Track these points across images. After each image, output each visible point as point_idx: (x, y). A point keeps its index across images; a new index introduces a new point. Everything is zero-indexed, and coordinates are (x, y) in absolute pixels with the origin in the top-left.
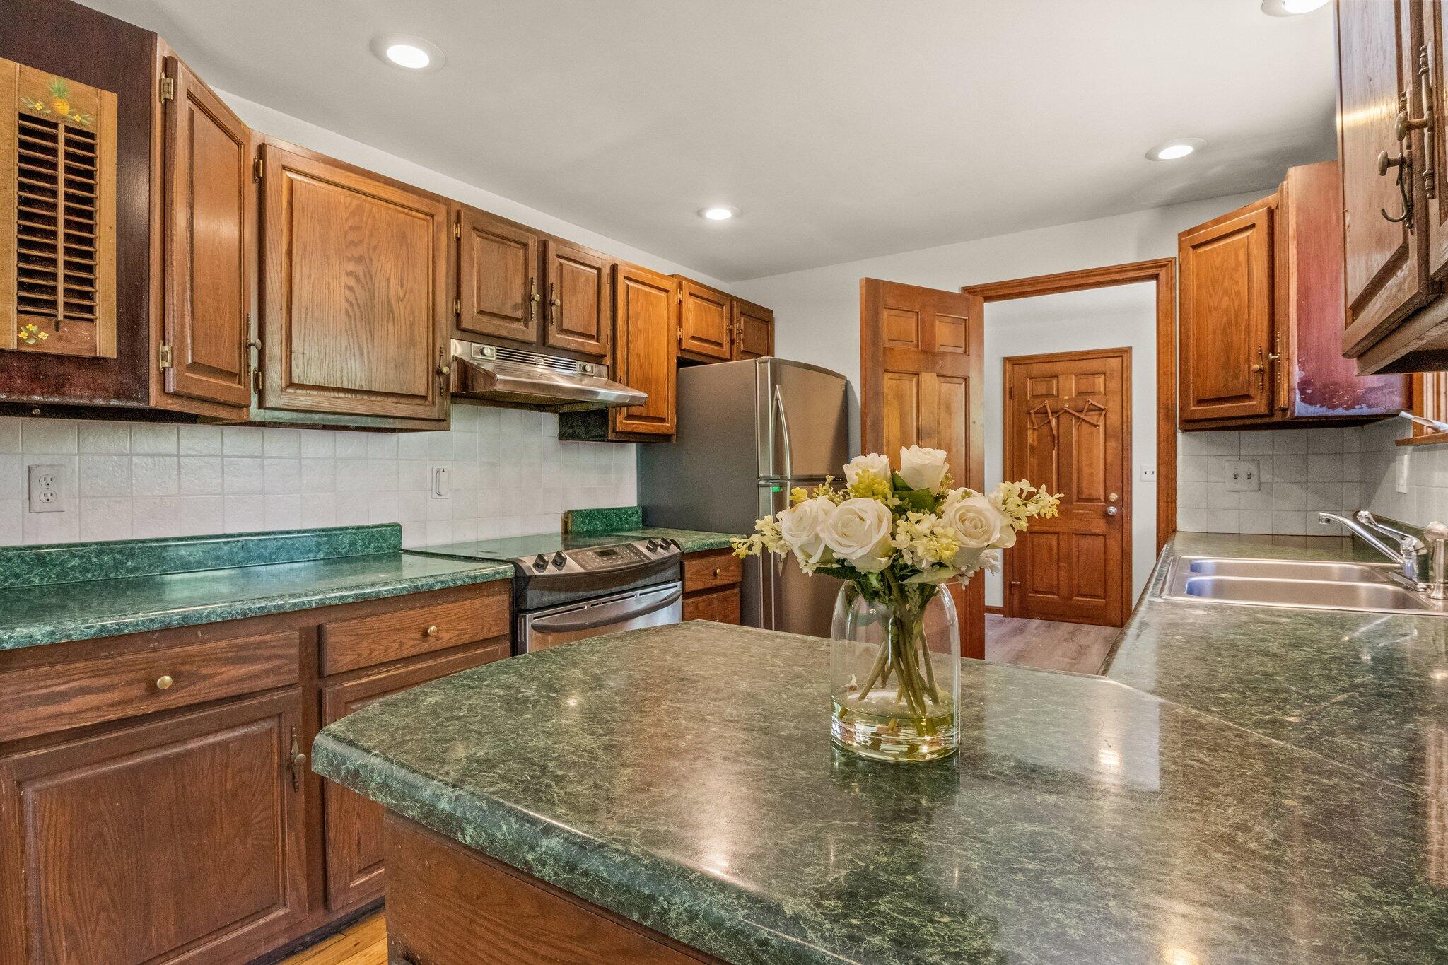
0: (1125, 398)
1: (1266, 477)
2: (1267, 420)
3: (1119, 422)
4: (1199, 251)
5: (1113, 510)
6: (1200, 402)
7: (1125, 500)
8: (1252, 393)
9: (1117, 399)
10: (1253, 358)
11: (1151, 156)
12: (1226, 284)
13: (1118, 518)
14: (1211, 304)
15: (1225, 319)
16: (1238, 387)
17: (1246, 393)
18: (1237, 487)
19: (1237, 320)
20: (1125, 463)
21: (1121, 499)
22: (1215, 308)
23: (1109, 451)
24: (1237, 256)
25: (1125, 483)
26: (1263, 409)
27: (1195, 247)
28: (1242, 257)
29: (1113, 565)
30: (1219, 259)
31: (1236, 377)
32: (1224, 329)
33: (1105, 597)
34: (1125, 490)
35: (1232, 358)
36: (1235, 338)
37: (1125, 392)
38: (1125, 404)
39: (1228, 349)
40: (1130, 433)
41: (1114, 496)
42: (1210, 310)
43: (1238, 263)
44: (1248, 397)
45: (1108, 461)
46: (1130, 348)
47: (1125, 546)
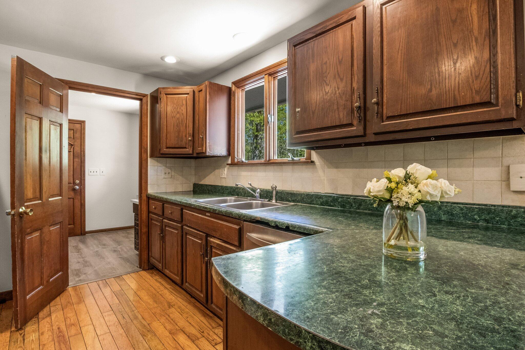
0: (82, 141)
1: (173, 174)
2: (191, 156)
3: (79, 151)
4: (168, 96)
5: (77, 187)
6: (167, 148)
7: (82, 183)
8: (187, 147)
9: (79, 141)
10: (187, 136)
11: (162, 58)
12: (178, 110)
13: (80, 191)
14: (173, 115)
15: (178, 121)
16: (183, 144)
17: (185, 146)
18: (166, 177)
19: (182, 123)
20: (82, 168)
21: (81, 182)
22: (174, 117)
23: (75, 163)
24: (182, 102)
25: (82, 176)
26: (191, 152)
27: (166, 94)
28: (184, 102)
29: (77, 211)
30: (176, 101)
31: (182, 141)
32: (178, 124)
33: (74, 224)
34: (82, 178)
35: (180, 135)
36: (181, 128)
37: (82, 139)
38: (82, 144)
39: (179, 132)
40: (84, 156)
41: (77, 182)
42: (172, 117)
43: (183, 104)
44: (185, 148)
45: (75, 167)
46: (85, 121)
47: (82, 202)
